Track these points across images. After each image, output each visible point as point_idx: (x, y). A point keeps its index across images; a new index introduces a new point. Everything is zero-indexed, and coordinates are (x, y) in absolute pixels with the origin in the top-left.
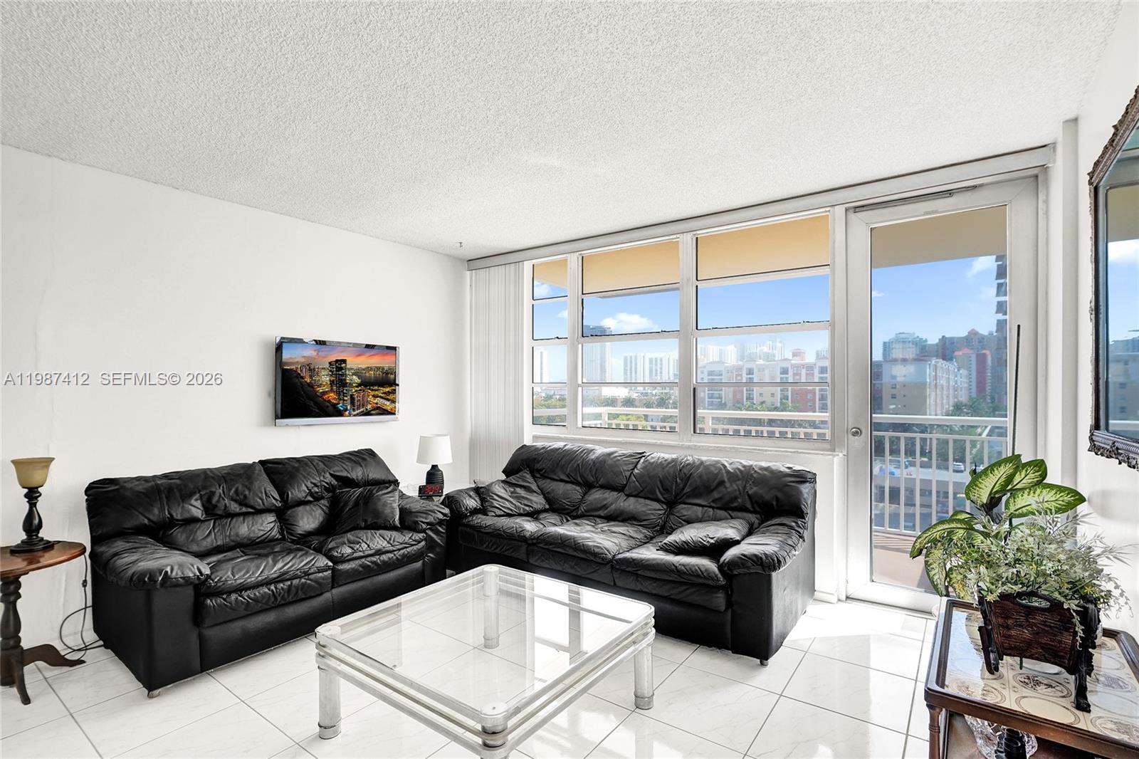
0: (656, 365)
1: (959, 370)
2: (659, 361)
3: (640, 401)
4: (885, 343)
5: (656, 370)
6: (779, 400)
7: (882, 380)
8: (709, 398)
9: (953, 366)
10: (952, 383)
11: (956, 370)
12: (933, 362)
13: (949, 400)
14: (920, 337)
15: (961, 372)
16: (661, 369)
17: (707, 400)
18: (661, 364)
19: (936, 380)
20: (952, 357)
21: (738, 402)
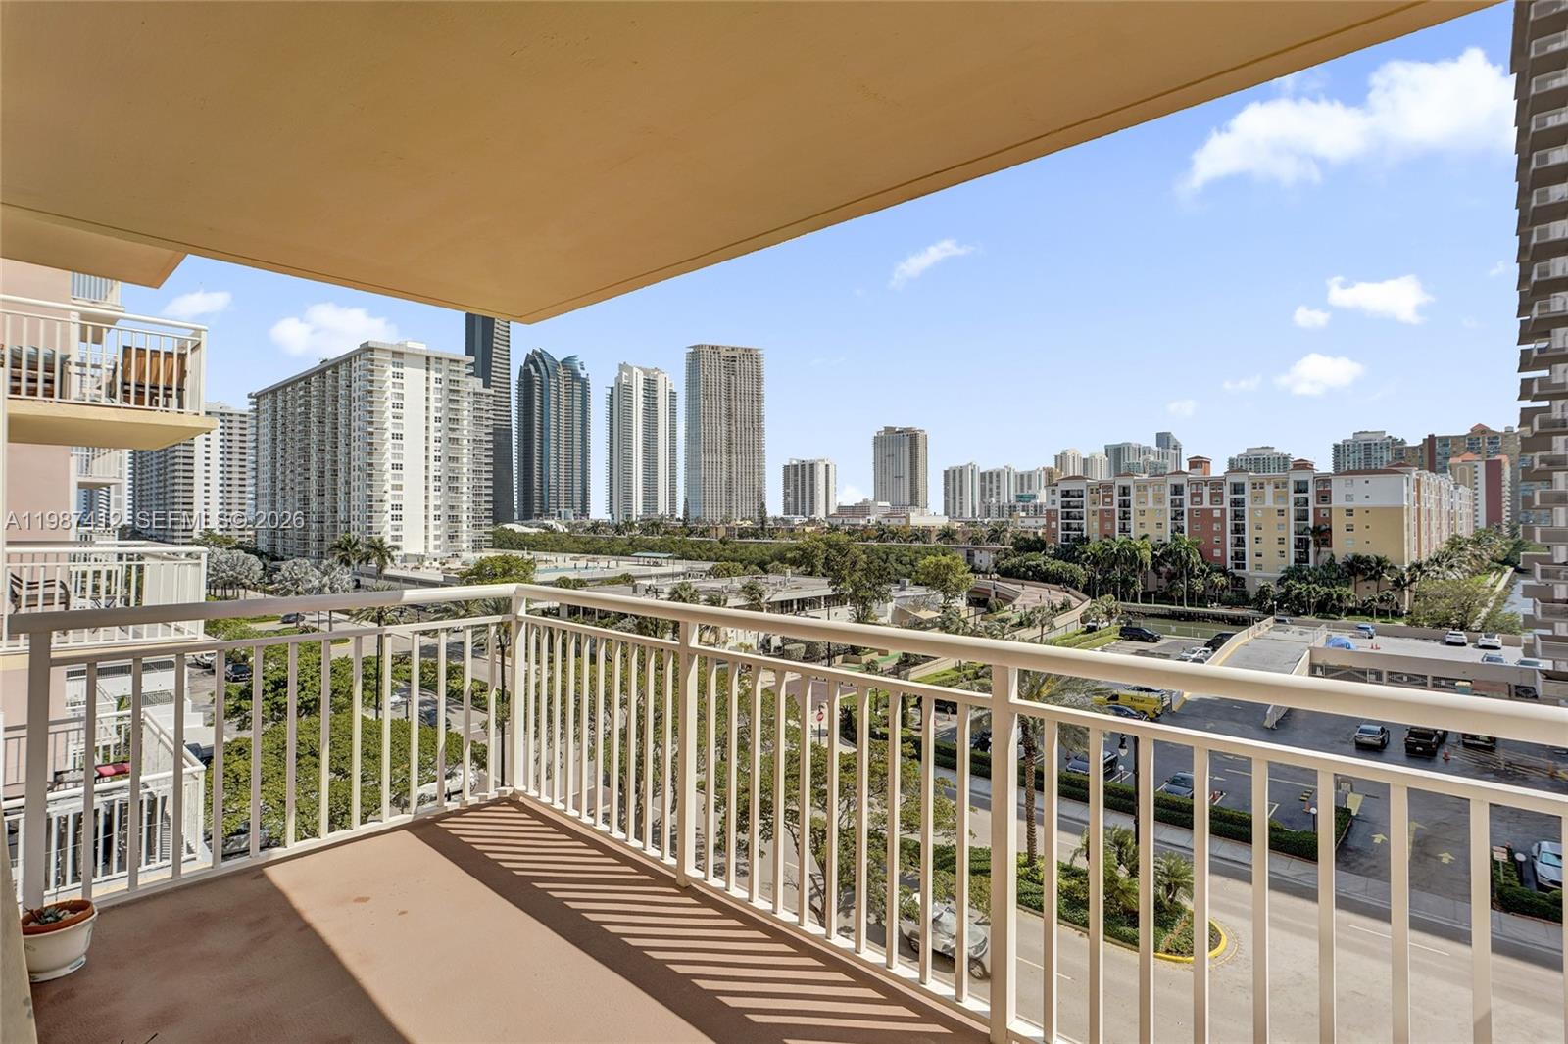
0: (991, 482)
1: (1456, 488)
2: (994, 477)
3: (964, 533)
4: (1336, 447)
5: (991, 490)
6: (1169, 533)
7: (1330, 503)
8: (1063, 530)
9: (1446, 481)
10: (1445, 507)
11: (1452, 488)
12: (1414, 474)
13: (1441, 532)
14: (1393, 436)
15: (1460, 490)
16: (998, 487)
17: (1060, 532)
18: (998, 481)
19: (1419, 504)
20: (1445, 468)
21: (1107, 536)
